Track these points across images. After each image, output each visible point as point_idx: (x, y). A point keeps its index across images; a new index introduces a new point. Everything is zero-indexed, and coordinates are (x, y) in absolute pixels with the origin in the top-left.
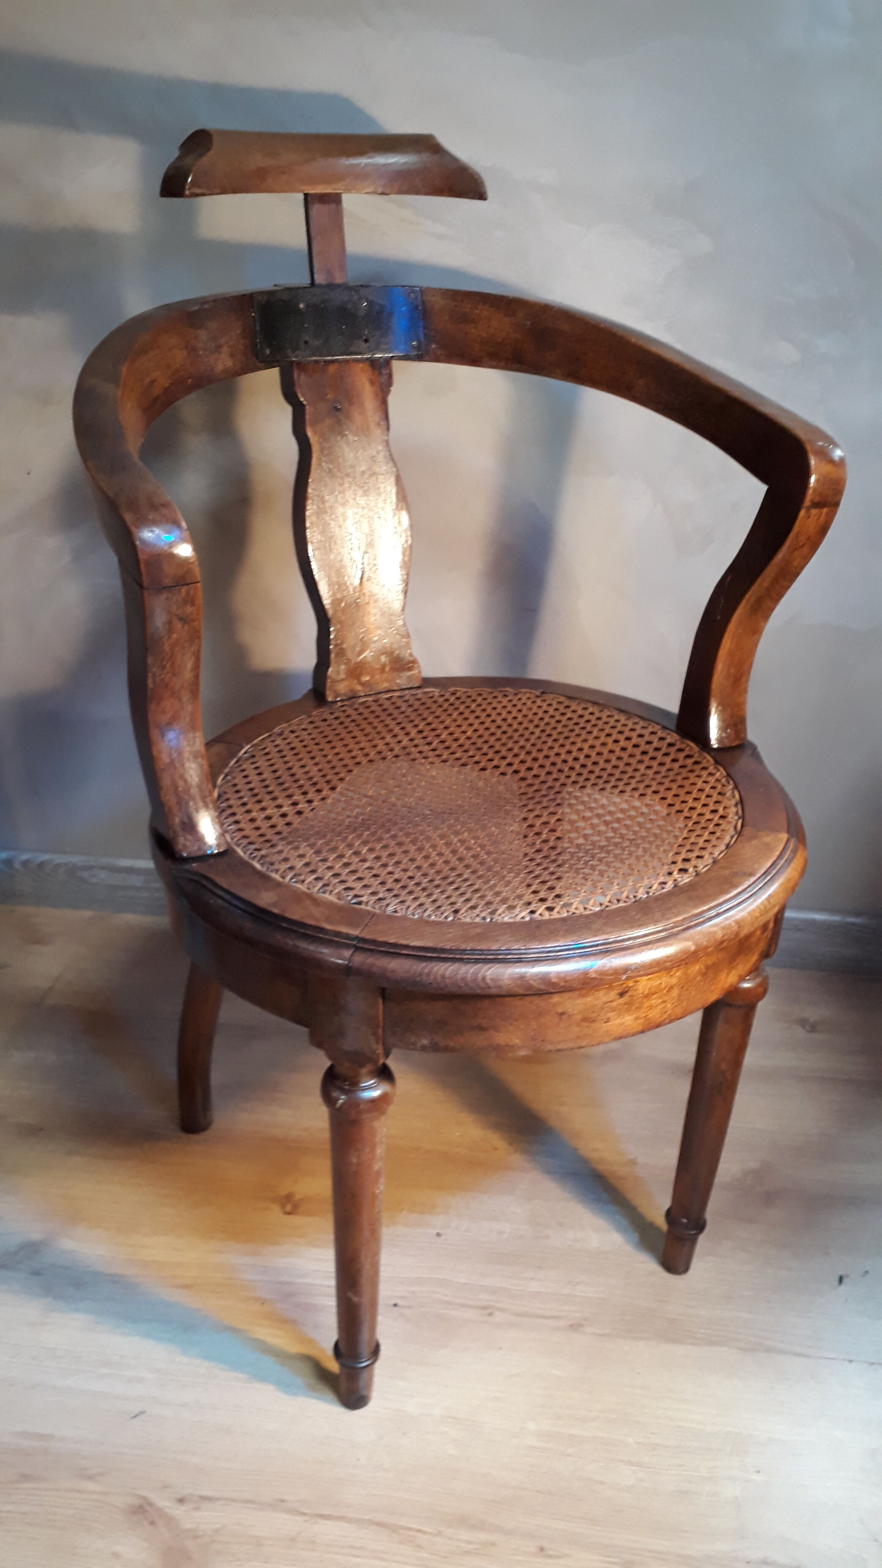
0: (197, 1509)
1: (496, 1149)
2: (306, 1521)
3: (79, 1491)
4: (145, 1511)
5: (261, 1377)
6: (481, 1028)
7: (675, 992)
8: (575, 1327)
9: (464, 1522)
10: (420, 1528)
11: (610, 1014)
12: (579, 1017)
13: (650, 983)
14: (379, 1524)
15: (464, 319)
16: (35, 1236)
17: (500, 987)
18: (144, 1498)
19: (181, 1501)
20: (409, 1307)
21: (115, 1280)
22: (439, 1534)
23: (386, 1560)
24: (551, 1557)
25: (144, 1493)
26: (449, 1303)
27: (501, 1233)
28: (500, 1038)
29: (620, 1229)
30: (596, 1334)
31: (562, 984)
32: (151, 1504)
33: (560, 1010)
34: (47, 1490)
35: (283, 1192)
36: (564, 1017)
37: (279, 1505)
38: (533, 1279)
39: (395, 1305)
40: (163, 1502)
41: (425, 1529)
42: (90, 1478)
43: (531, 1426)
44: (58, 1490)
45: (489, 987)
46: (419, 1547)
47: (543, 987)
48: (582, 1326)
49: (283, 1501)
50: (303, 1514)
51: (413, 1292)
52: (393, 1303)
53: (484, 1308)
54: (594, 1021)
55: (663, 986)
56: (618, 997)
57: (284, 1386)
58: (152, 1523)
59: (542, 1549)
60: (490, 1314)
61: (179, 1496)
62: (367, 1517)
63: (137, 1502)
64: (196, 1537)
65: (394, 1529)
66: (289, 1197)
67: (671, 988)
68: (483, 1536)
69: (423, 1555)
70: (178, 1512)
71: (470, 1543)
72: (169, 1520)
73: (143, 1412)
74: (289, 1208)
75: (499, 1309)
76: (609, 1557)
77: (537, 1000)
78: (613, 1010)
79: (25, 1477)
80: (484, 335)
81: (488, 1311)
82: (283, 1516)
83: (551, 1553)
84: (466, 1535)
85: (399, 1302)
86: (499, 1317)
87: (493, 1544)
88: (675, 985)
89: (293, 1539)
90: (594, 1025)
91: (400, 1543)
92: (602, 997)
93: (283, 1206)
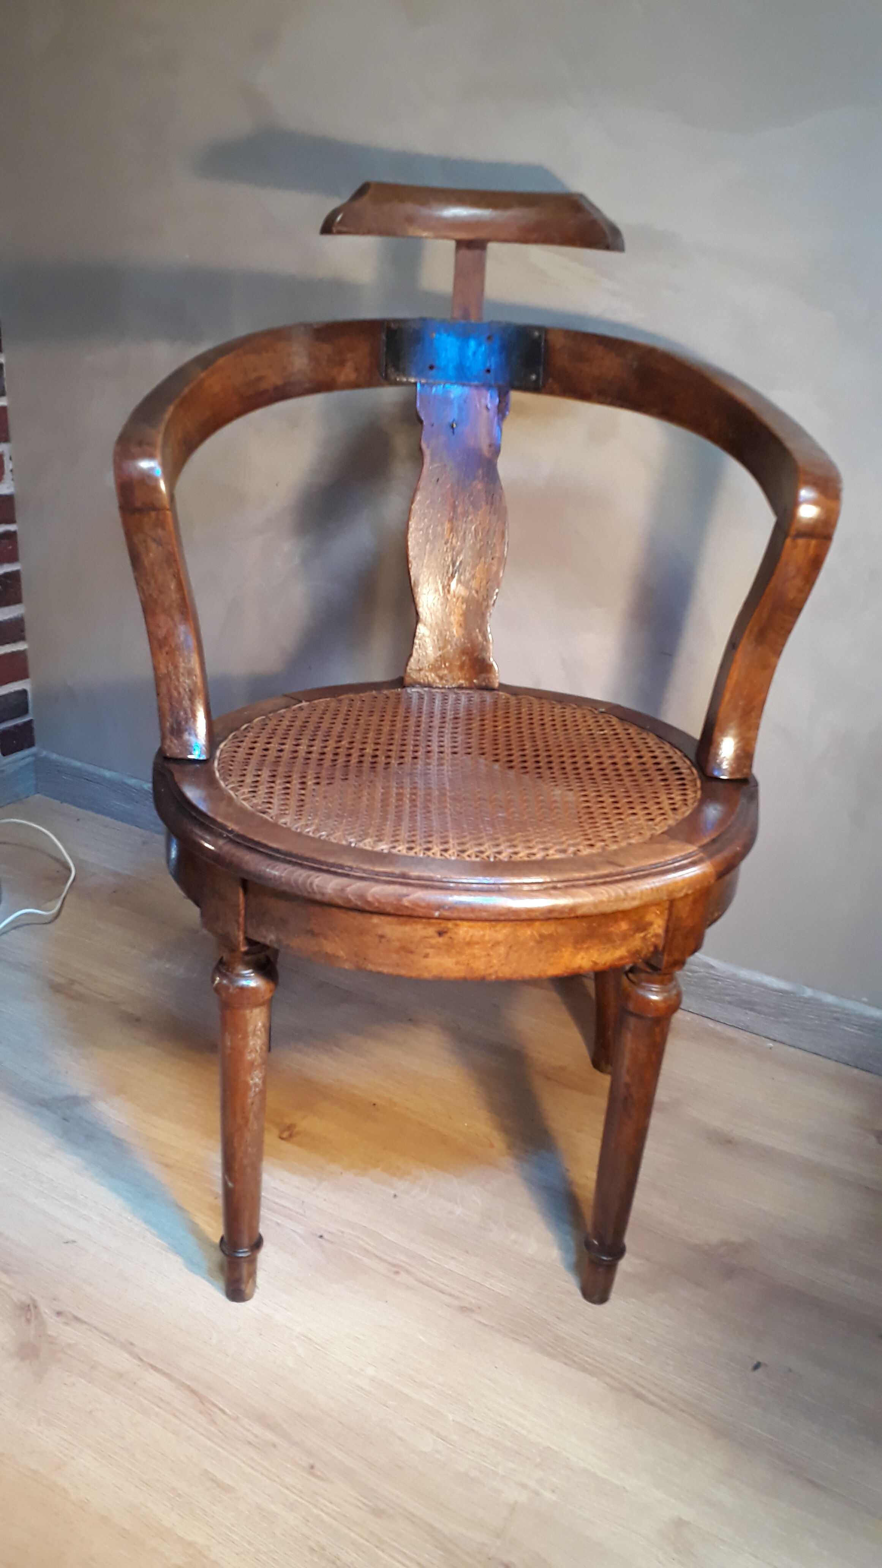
0: (66, 1324)
1: (492, 1146)
2: (139, 1365)
4: (29, 1310)
5: (177, 1249)
6: (312, 933)
7: (502, 950)
8: (463, 1309)
9: (262, 1419)
10: (224, 1408)
11: (429, 951)
12: (397, 944)
13: (471, 932)
14: (193, 1392)
15: (581, 357)
16: (83, 1093)
17: (323, 894)
18: (34, 1301)
19: (59, 1314)
20: (331, 1242)
21: (118, 1143)
22: (236, 1419)
23: (180, 1420)
24: (317, 1477)
25: (35, 1297)
26: (367, 1251)
27: (451, 1212)
28: (329, 947)
29: (563, 1248)
30: (480, 1322)
31: (377, 904)
32: (36, 1307)
33: (380, 933)
35: (287, 1121)
36: (383, 940)
37: (128, 1347)
38: (453, 1258)
39: (321, 1237)
40: (45, 1310)
41: (228, 1411)
43: (371, 1371)
45: (315, 893)
46: (213, 1422)
47: (359, 903)
48: (472, 1311)
49: (132, 1344)
50: (141, 1360)
51: (342, 1232)
52: (319, 1234)
53: (394, 1265)
54: (412, 952)
55: (487, 938)
56: (436, 935)
57: (191, 1264)
58: (28, 1321)
59: (312, 1467)
60: (397, 1273)
61: (58, 1309)
62: (188, 1383)
63: (28, 1301)
64: (52, 1343)
65: (201, 1399)
66: (290, 1127)
67: (497, 943)
68: (269, 1436)
69: (213, 1429)
70: (51, 1320)
71: (256, 1436)
72: (42, 1324)
73: (74, 1242)
74: (285, 1135)
75: (408, 1272)
76: (365, 1498)
77: (359, 917)
78: (432, 947)
80: (597, 373)
81: (397, 1270)
82: (126, 1355)
83: (319, 1473)
84: (257, 1429)
85: (326, 1236)
86: (403, 1277)
87: (274, 1446)
88: (502, 942)
89: (121, 1375)
90: (411, 956)
91: (201, 1413)
92: (419, 931)
93: (282, 1132)
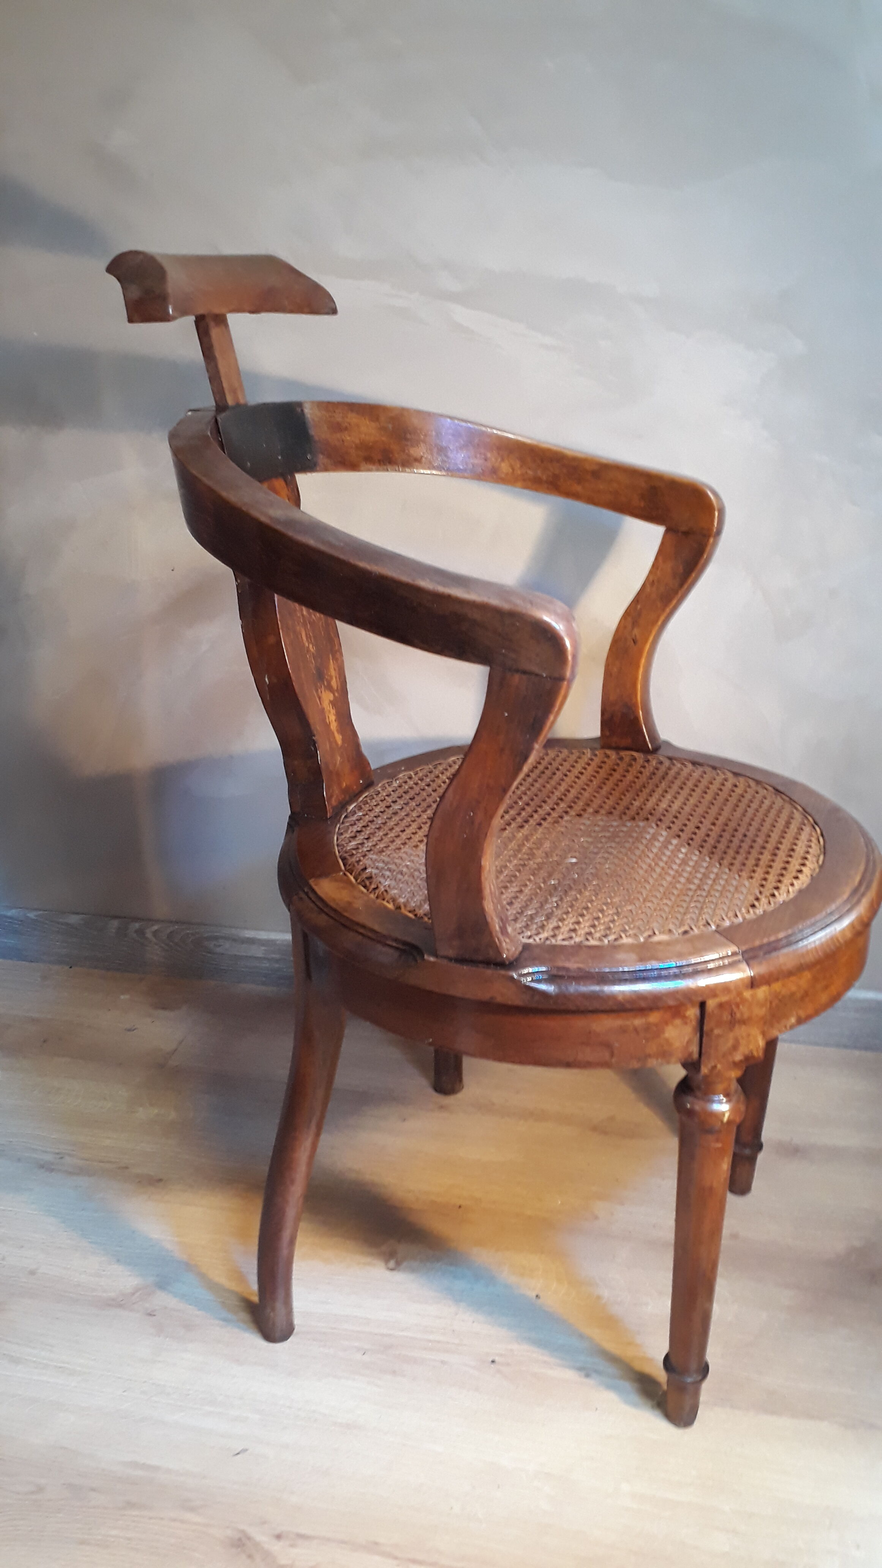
0: (292, 1546)
3: (182, 1521)
4: (243, 1545)
15: (338, 428)
18: (243, 1532)
19: (279, 1537)
20: (508, 1364)
25: (242, 1527)
32: (249, 1538)
34: (150, 1518)
37: (373, 1547)
40: (261, 1537)
42: (192, 1509)
43: (625, 1487)
44: (162, 1519)
49: (377, 1544)
50: (396, 1558)
51: (512, 1351)
52: (491, 1359)
53: (580, 1370)
58: (250, 1556)
60: (586, 1377)
61: (276, 1532)
63: (236, 1535)
70: (276, 1547)
72: (267, 1555)
73: (244, 1451)
75: (594, 1372)
79: (130, 1505)
80: (357, 441)
81: (584, 1373)
82: (377, 1558)
85: (497, 1359)
86: (594, 1380)
